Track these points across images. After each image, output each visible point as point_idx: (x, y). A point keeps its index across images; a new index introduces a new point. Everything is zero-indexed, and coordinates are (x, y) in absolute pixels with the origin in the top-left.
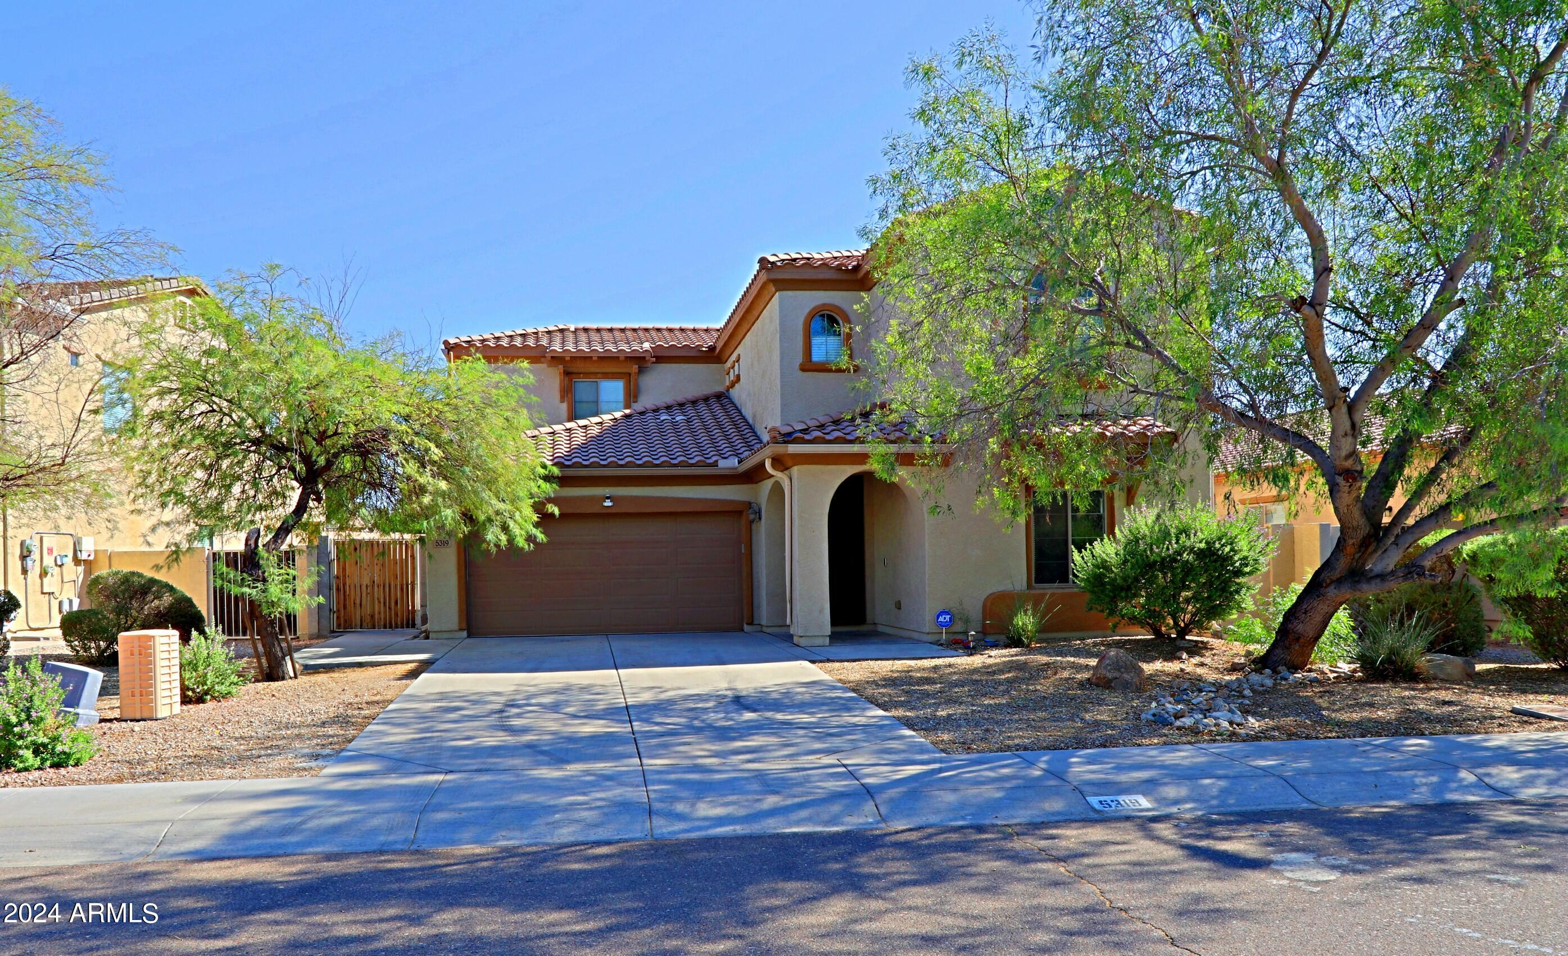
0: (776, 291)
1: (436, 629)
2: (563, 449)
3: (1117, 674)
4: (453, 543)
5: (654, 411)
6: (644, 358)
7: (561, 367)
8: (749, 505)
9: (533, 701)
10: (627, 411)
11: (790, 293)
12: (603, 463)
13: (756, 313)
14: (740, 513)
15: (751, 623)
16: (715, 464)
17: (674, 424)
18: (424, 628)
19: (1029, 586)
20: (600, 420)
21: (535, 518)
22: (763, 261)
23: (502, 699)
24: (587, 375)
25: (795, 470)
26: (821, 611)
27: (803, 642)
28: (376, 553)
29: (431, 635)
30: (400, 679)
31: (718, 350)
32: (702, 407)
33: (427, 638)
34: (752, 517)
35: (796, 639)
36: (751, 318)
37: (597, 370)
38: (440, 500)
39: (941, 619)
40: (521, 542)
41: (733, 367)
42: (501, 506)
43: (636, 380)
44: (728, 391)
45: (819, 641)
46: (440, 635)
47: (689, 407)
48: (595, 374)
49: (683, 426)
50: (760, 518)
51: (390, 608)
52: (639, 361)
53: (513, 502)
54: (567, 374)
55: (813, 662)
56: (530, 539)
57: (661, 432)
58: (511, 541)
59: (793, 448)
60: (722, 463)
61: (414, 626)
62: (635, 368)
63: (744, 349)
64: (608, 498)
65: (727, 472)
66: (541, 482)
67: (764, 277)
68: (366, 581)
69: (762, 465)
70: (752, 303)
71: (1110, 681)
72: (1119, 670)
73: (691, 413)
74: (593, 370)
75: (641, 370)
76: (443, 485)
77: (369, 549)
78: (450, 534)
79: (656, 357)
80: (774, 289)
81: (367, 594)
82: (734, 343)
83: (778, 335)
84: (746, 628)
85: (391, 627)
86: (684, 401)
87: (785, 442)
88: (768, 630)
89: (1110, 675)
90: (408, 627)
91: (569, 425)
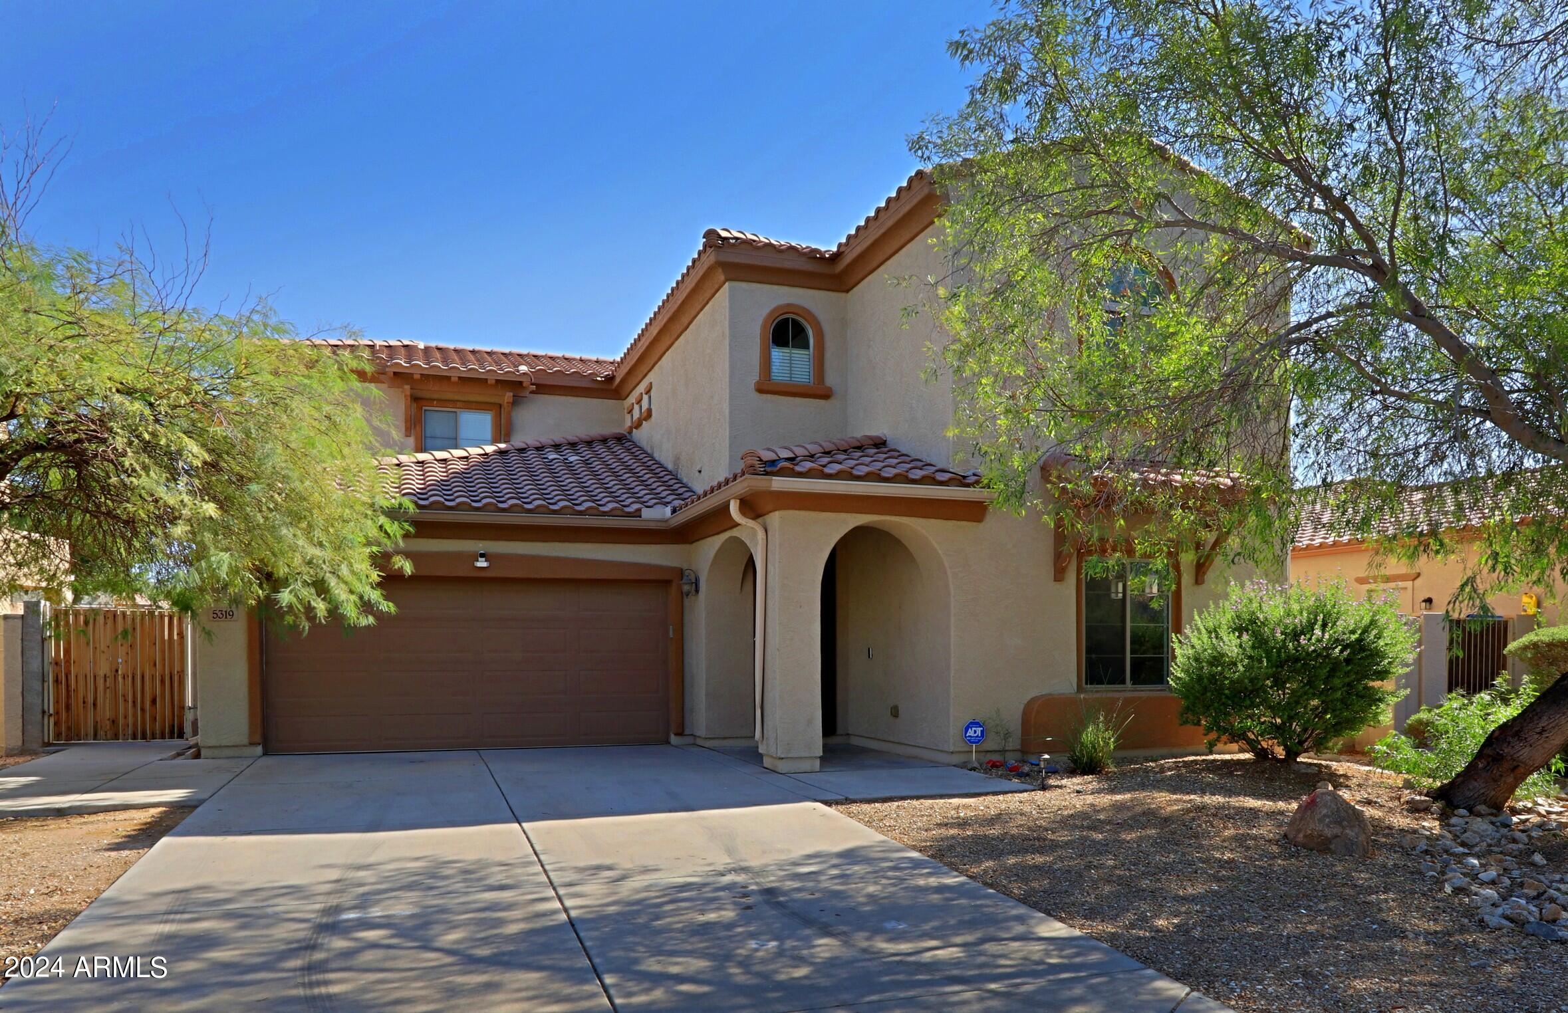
0: (727, 280)
1: (213, 742)
2: (416, 485)
3: (1337, 830)
4: (241, 614)
5: (538, 449)
6: (521, 383)
7: (407, 387)
8: (680, 573)
9: (376, 912)
10: (502, 446)
11: (744, 285)
12: (474, 504)
13: (685, 320)
14: (666, 583)
15: (680, 734)
16: (637, 514)
17: (569, 466)
18: (192, 741)
19: (1080, 689)
20: (466, 454)
21: (375, 576)
22: (711, 235)
23: (311, 909)
24: (443, 402)
25: (775, 519)
26: (810, 722)
27: (782, 766)
28: (120, 629)
29: (203, 752)
30: (117, 847)
31: (618, 380)
32: (600, 448)
33: (197, 756)
34: (686, 588)
35: (767, 762)
36: (678, 327)
37: (456, 397)
38: (208, 537)
39: (970, 733)
40: (350, 611)
41: (639, 402)
42: (317, 552)
43: (509, 413)
44: (630, 432)
45: (806, 766)
46: (216, 752)
47: (582, 448)
48: (454, 402)
49: (580, 468)
50: (697, 591)
51: (143, 710)
52: (514, 385)
53: (337, 548)
54: (415, 399)
55: (828, 803)
56: (367, 606)
57: (551, 471)
58: (334, 611)
59: (780, 484)
60: (646, 513)
61: (181, 735)
62: (508, 396)
63: (661, 376)
64: (482, 555)
65: (652, 526)
66: (383, 520)
67: (711, 258)
68: (104, 669)
69: (726, 507)
70: (683, 303)
71: (1328, 841)
72: (1339, 823)
73: (588, 454)
74: (450, 396)
75: (516, 402)
76: (210, 509)
77: (110, 622)
78: (236, 601)
79: (537, 385)
80: (722, 278)
81: (106, 688)
82: (644, 369)
83: (727, 342)
84: (674, 739)
85: (144, 737)
86: (576, 440)
87: (767, 473)
88: (708, 744)
89: (1328, 833)
90: (172, 737)
91: (422, 456)
